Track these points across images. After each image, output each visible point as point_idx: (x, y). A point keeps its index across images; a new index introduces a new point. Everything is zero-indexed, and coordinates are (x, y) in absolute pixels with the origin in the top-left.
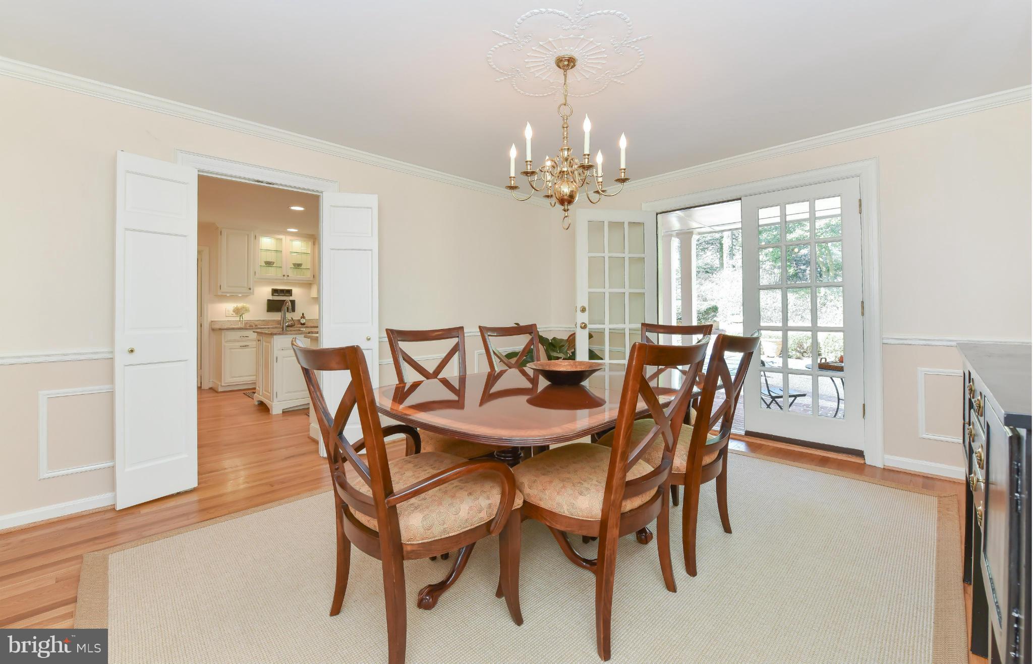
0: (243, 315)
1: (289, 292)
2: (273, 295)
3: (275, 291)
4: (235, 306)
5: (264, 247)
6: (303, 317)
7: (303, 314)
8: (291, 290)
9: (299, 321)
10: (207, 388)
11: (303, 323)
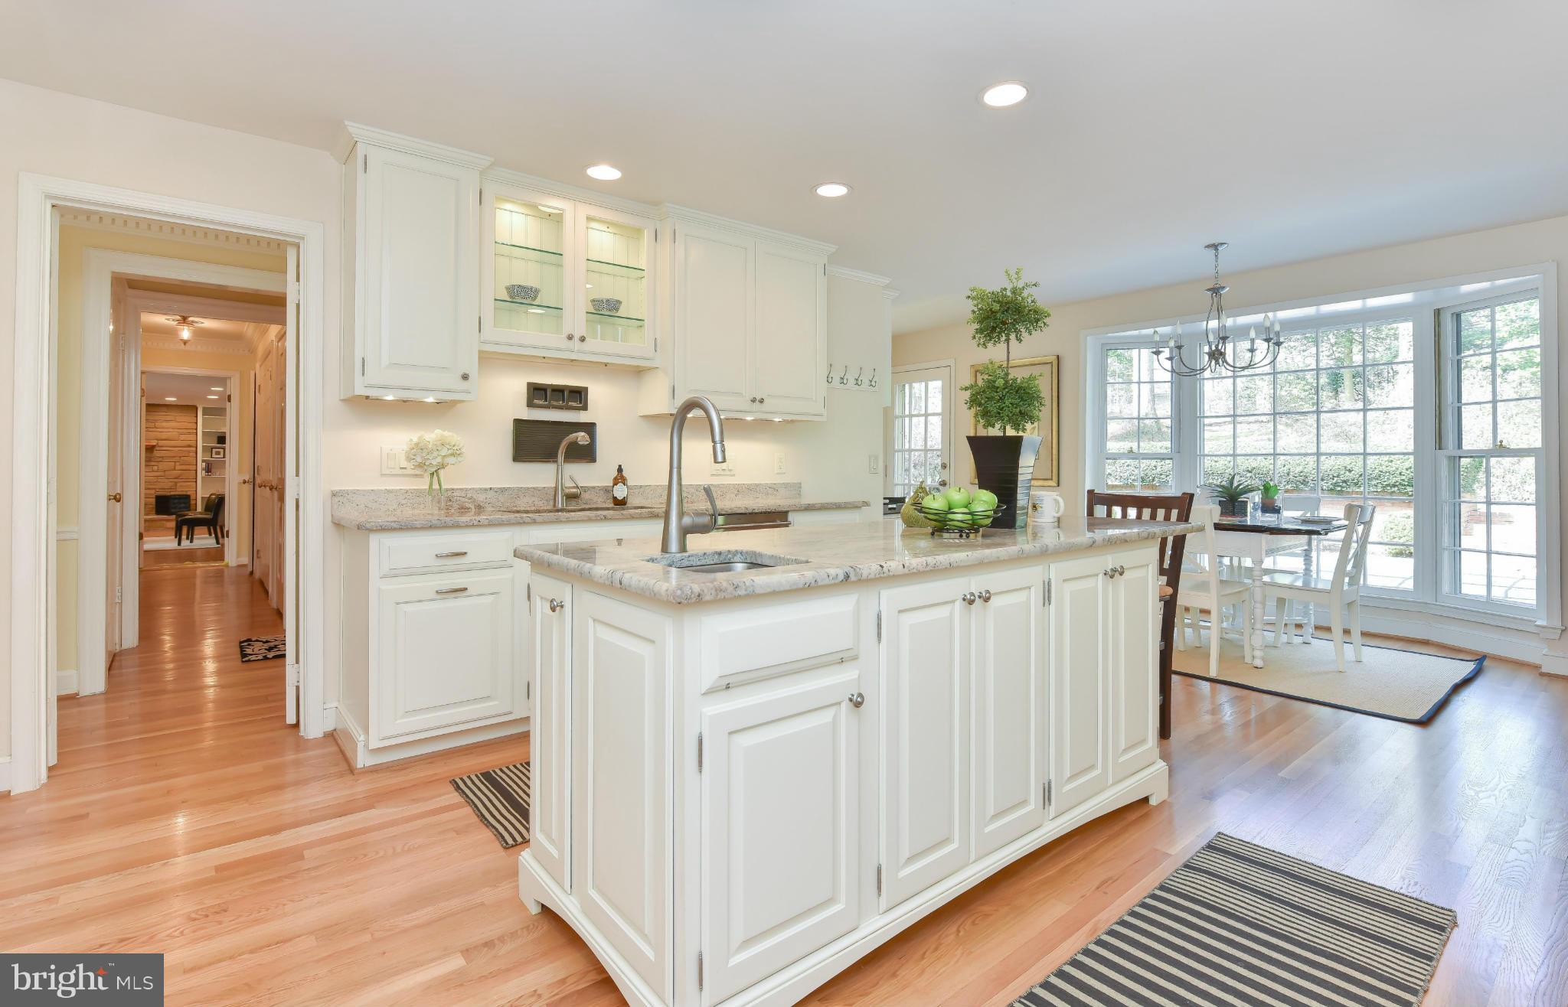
0: (442, 472)
1: (577, 396)
2: (530, 404)
3: (538, 393)
4: (415, 440)
5: (503, 235)
6: (620, 478)
7: (620, 470)
8: (586, 389)
9: (607, 490)
10: (320, 735)
11: (620, 498)
